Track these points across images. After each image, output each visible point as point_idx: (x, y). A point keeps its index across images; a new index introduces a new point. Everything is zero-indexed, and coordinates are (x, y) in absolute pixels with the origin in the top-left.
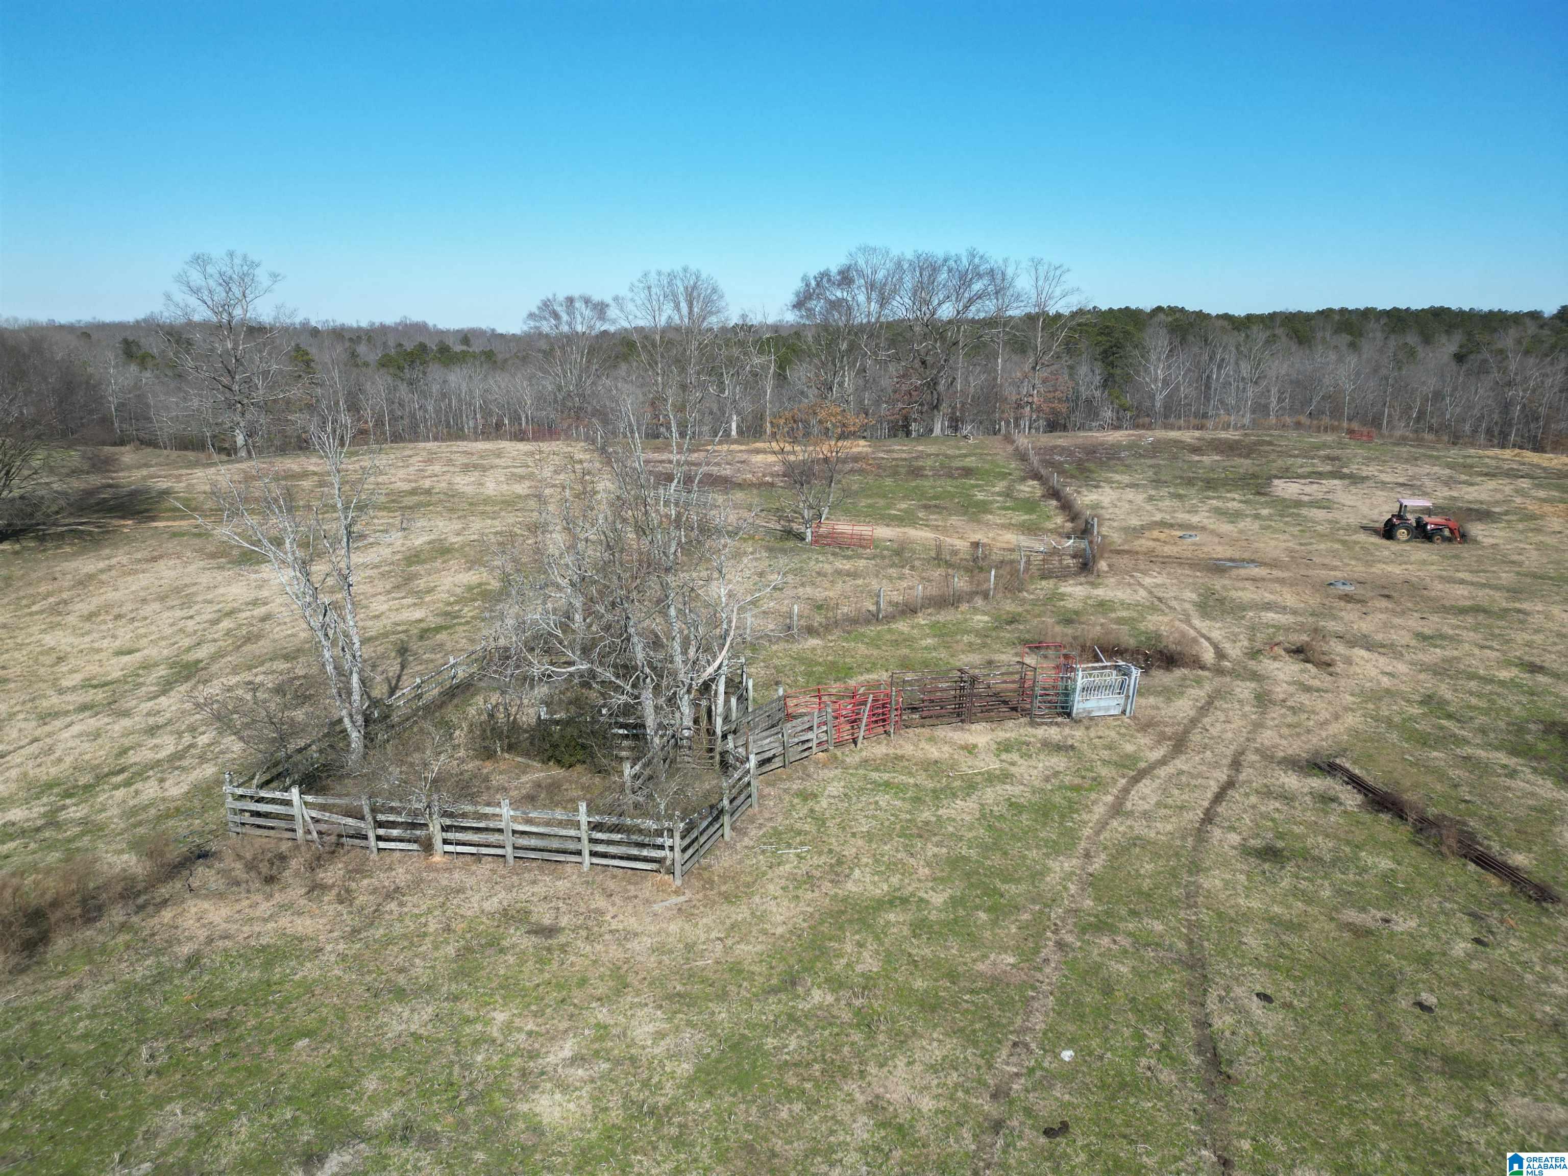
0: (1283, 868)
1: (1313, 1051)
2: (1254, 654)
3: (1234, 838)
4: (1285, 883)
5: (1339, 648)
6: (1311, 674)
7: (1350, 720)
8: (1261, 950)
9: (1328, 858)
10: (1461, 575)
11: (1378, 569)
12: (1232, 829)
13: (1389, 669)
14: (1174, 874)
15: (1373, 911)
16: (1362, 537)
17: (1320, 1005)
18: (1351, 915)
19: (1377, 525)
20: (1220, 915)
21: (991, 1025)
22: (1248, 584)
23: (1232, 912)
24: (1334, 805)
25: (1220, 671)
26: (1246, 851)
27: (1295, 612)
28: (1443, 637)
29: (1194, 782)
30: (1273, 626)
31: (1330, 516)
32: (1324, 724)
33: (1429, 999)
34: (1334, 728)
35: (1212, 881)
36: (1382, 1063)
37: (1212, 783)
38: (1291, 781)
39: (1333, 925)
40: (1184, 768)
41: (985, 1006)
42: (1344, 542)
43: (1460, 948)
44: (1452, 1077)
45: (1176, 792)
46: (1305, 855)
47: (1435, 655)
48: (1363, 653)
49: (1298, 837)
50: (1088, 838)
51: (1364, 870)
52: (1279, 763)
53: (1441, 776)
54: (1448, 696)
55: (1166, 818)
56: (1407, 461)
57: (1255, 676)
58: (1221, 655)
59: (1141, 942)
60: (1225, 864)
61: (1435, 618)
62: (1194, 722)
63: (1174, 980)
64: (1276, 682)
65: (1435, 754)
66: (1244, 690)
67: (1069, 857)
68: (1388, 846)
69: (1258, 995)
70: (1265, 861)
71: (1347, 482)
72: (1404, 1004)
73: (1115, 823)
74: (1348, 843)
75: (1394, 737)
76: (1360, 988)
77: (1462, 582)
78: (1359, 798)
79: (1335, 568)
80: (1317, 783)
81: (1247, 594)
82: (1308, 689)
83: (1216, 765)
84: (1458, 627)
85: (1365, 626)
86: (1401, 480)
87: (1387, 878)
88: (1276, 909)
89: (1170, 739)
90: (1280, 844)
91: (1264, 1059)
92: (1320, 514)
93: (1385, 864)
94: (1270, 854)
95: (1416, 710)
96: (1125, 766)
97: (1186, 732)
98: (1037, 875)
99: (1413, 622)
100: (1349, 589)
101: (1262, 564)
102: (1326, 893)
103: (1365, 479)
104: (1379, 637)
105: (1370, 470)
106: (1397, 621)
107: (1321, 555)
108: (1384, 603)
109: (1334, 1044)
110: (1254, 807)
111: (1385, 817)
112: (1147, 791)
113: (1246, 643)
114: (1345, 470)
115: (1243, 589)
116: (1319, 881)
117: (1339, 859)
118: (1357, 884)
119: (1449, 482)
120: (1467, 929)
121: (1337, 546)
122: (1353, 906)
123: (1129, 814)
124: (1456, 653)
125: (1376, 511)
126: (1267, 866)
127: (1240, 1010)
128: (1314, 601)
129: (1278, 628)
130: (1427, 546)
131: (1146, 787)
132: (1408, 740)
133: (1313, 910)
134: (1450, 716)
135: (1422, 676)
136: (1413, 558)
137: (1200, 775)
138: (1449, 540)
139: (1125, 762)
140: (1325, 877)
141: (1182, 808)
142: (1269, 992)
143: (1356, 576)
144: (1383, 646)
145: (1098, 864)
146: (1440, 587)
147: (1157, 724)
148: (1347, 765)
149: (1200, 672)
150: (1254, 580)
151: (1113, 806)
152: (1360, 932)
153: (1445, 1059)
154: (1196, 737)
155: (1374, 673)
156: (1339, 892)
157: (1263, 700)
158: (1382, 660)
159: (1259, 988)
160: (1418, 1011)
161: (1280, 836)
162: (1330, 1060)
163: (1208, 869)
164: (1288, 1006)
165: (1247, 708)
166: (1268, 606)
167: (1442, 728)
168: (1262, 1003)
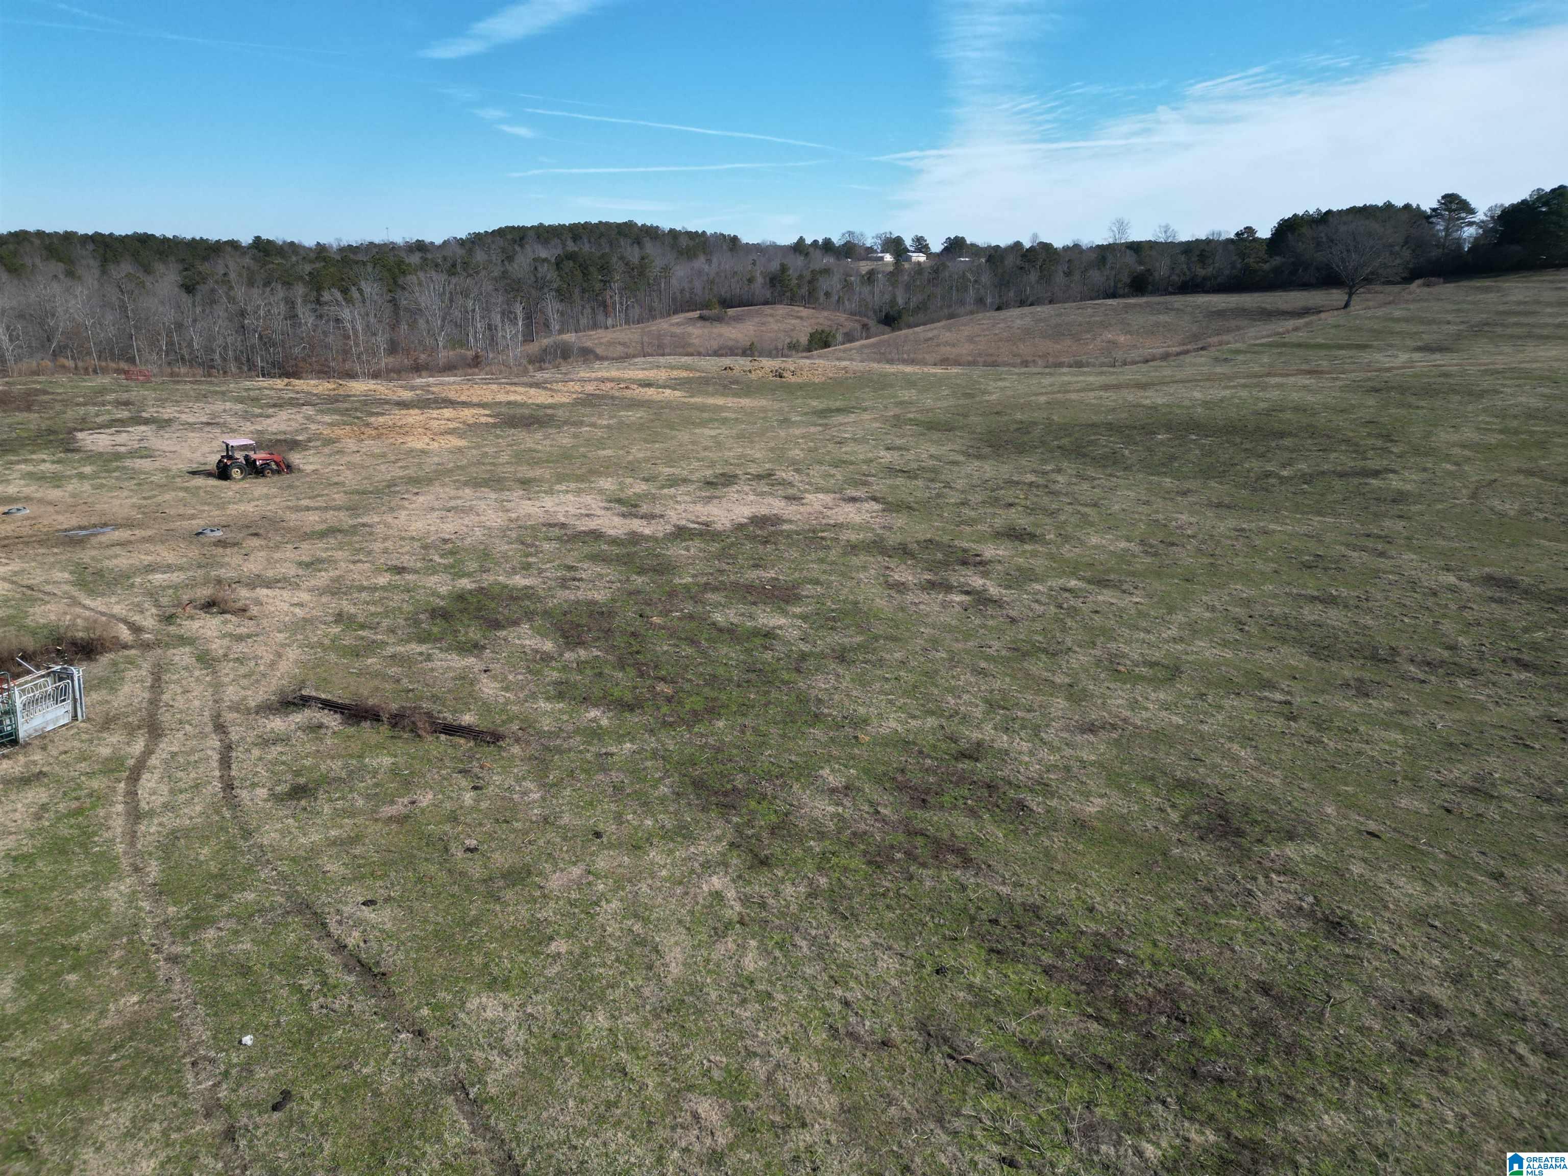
0: (316, 799)
1: (426, 921)
2: (169, 619)
3: (262, 792)
4: (327, 809)
5: (244, 593)
6: (233, 624)
7: (293, 653)
8: (343, 871)
9: (344, 775)
10: (305, 503)
11: (232, 509)
12: (254, 785)
13: (295, 600)
14: (230, 846)
15: (401, 800)
16: (200, 481)
17: (409, 886)
18: (387, 811)
19: (208, 467)
20: (293, 860)
21: (157, 1063)
22: (117, 550)
23: (302, 853)
24: (323, 731)
25: (146, 646)
26: (278, 798)
27: (181, 569)
28: (320, 561)
29: (192, 759)
30: (169, 587)
31: (157, 464)
32: (272, 665)
33: (472, 843)
34: (284, 666)
35: (269, 835)
36: (471, 902)
37: (210, 752)
38: (277, 724)
39: (380, 824)
40: (174, 749)
41: (138, 1052)
42: (186, 489)
43: (468, 797)
44: (514, 886)
45: (180, 774)
46: (327, 781)
47: (323, 578)
48: (265, 591)
49: (310, 769)
50: (125, 853)
51: (375, 773)
52: (257, 713)
53: (384, 677)
54: (353, 610)
55: (189, 802)
56: (197, 399)
57: (183, 640)
58: (136, 629)
59: (244, 917)
60: (269, 816)
61: (305, 546)
62: (154, 702)
63: (294, 931)
64: (208, 641)
65: (370, 661)
66: (182, 656)
67: (120, 879)
68: (380, 746)
69: (363, 904)
70: (299, 800)
71: (154, 427)
72: (460, 854)
73: (143, 827)
74: (351, 756)
75: (333, 657)
76: (426, 860)
77: (308, 509)
78: (338, 716)
79: (193, 517)
80: (299, 718)
81: (122, 561)
82: (240, 638)
83: (203, 736)
84: (327, 549)
85: (253, 566)
86: (204, 420)
87: (394, 771)
88: (333, 833)
89: (139, 728)
90: (302, 780)
91: (398, 947)
92: (145, 464)
93: (387, 761)
94: (298, 792)
95: (336, 630)
96: (112, 771)
97: (152, 716)
98: (100, 912)
99: (288, 553)
100: (218, 534)
101: (117, 526)
102: (360, 803)
103: (169, 422)
104: (270, 574)
105: (168, 412)
106: (277, 556)
107: (171, 506)
108: (256, 542)
109: (435, 907)
110: (260, 759)
111: (366, 725)
112: (152, 784)
113: (154, 611)
114: (144, 415)
115: (116, 556)
116: (350, 796)
117: (352, 772)
118: (376, 785)
119: (247, 416)
120: (464, 783)
121: (181, 494)
122: (384, 804)
123: (151, 813)
124: (337, 573)
125: (198, 454)
126: (303, 803)
127: (358, 923)
128: (194, 553)
129: (176, 587)
130: (261, 480)
131: (148, 782)
132: (344, 656)
133: (359, 820)
134: (362, 627)
135: (324, 599)
136: (256, 494)
137: (193, 751)
138: (278, 472)
139: (112, 766)
140: (351, 791)
141: (197, 786)
142: (369, 898)
143: (217, 520)
144: (279, 581)
145: (154, 870)
146: (294, 516)
147: (116, 718)
148: (314, 694)
149: (127, 652)
150: (122, 544)
151: (128, 813)
152: (401, 820)
153: (504, 876)
154: (165, 717)
155: (286, 607)
156: (368, 797)
157: (206, 660)
158: (286, 594)
159: (361, 899)
160: (469, 855)
161: (298, 774)
162: (440, 920)
163: (258, 827)
164: (388, 900)
165: (197, 673)
166: (151, 569)
167: (362, 638)
168: (371, 908)
